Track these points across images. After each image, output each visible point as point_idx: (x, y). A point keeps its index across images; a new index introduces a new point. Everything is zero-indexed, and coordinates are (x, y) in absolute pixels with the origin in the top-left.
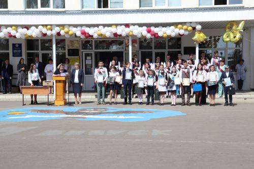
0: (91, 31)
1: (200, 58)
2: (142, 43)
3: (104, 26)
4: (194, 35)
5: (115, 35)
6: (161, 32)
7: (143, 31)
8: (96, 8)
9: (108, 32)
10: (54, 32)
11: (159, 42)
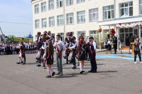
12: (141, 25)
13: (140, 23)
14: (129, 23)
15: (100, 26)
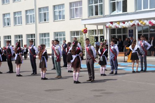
12: (138, 24)
13: (137, 21)
14: (124, 22)
15: (85, 25)
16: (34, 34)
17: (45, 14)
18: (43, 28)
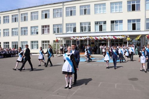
0: (98, 38)
1: (129, 45)
2: (112, 41)
3: (102, 36)
4: (127, 38)
5: (105, 38)
6: (117, 37)
7: (112, 37)
8: (99, 31)
9: (102, 38)
10: (88, 38)
11: (117, 40)
12: (89, 38)
15: (57, 37)
16: (17, 42)
17: (25, 31)
18: (23, 38)
